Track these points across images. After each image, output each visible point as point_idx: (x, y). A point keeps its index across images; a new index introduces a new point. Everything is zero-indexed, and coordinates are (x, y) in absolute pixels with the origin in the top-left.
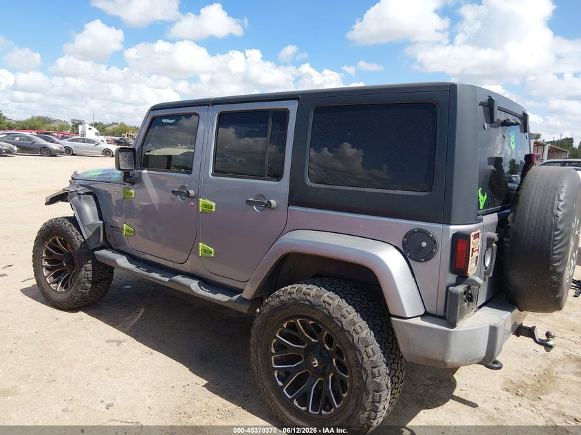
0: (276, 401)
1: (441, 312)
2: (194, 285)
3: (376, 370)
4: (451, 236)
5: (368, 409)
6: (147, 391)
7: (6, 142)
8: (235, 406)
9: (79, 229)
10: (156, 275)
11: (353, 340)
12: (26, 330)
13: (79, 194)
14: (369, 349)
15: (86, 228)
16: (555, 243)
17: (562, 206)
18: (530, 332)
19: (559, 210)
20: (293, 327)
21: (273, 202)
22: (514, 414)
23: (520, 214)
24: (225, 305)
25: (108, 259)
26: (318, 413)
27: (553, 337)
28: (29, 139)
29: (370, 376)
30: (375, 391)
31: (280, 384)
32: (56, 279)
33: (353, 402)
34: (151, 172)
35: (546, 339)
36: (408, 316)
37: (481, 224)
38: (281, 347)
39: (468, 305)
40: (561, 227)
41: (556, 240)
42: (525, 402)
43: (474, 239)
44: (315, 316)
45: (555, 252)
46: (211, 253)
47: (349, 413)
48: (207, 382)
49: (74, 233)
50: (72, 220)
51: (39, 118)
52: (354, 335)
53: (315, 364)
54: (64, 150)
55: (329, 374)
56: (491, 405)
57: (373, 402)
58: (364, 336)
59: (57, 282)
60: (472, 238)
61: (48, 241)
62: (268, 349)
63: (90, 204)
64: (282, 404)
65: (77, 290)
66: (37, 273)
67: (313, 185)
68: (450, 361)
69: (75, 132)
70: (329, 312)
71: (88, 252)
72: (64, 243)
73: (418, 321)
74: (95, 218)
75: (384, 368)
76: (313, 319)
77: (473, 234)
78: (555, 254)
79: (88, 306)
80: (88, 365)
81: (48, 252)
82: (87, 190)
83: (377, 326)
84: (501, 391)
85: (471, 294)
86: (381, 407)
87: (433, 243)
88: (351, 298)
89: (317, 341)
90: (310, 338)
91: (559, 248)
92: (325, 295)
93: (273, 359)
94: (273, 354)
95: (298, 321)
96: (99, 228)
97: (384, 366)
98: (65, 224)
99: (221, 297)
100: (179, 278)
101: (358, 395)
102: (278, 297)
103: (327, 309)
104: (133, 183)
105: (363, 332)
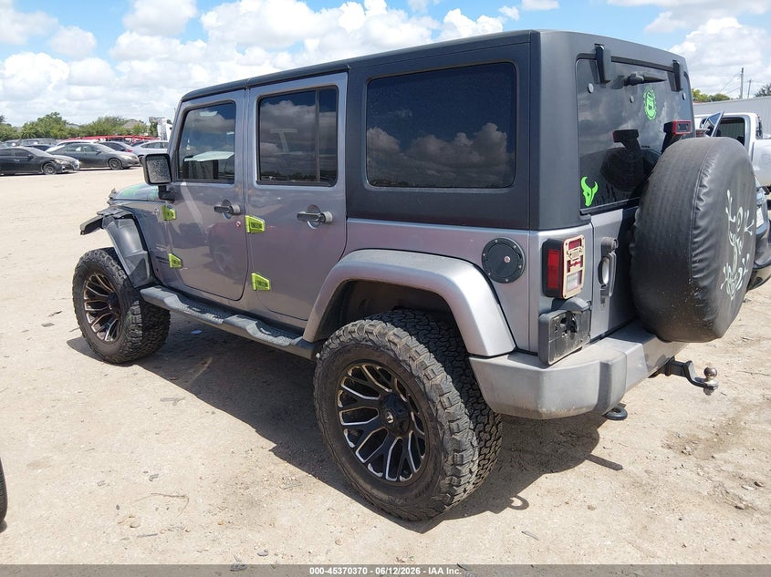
0: (348, 465)
1: (534, 346)
2: (251, 327)
3: (454, 425)
4: (540, 246)
5: (449, 473)
6: (201, 458)
7: (65, 155)
8: (304, 473)
9: (120, 264)
10: (210, 317)
11: (424, 388)
12: (67, 390)
13: (116, 218)
14: (444, 399)
15: (128, 261)
16: (696, 246)
17: (704, 194)
18: (683, 370)
19: (700, 199)
20: (358, 374)
21: (328, 215)
22: (671, 479)
23: (648, 210)
24: (285, 349)
25: (155, 298)
26: (395, 480)
27: (714, 375)
28: (93, 148)
29: (448, 433)
30: (455, 451)
31: (352, 445)
32: (103, 327)
33: (431, 465)
34: (191, 184)
35: (705, 377)
36: (490, 355)
37: (589, 226)
38: (348, 400)
39: (572, 337)
40: (702, 223)
41: (697, 242)
42: (691, 462)
43: (570, 248)
44: (380, 360)
45: (695, 259)
46: (266, 285)
47: (428, 479)
48: (275, 445)
49: (114, 268)
50: (110, 251)
51: (107, 119)
52: (425, 381)
53: (390, 419)
54: (138, 159)
55: (408, 432)
56: (640, 467)
57: (454, 464)
58: (438, 382)
59: (104, 330)
60: (566, 248)
61: (87, 279)
62: (334, 403)
63: (130, 231)
64: (355, 471)
65: (126, 339)
66: (81, 320)
67: (373, 188)
68: (544, 410)
69: (155, 134)
70: (395, 354)
71: (133, 291)
72: (106, 281)
73: (505, 361)
74: (138, 248)
75: (465, 422)
76: (380, 364)
77: (568, 241)
78: (695, 262)
79: (143, 357)
80: (135, 429)
81: (89, 293)
82: (125, 213)
83: (459, 369)
84: (660, 448)
85: (574, 323)
86: (465, 470)
87: (517, 256)
88: (425, 335)
89: (391, 391)
90: (383, 387)
91: (701, 253)
92: (391, 333)
93: (341, 415)
94: (340, 409)
95: (364, 367)
96: (143, 260)
97: (466, 419)
98: (103, 257)
99: (282, 341)
100: (235, 319)
101: (436, 456)
102: (338, 337)
103: (392, 350)
104: (172, 200)
105: (438, 377)
